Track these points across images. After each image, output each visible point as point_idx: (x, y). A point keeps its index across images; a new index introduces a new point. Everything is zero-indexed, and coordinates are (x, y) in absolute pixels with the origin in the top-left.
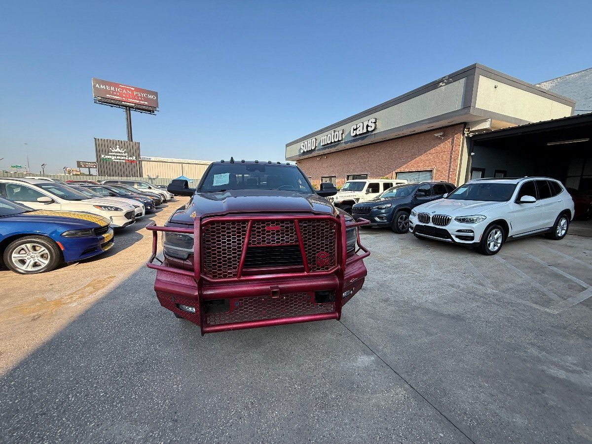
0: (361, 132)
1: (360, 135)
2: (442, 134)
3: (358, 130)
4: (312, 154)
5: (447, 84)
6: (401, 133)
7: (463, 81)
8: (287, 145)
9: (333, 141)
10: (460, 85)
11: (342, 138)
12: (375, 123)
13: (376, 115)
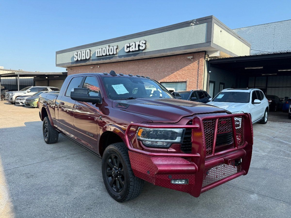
0: (134, 50)
1: (133, 51)
2: (192, 57)
3: (131, 48)
4: (86, 63)
5: (195, 24)
6: (164, 54)
7: (205, 25)
8: (58, 53)
9: (108, 54)
10: (204, 26)
11: (117, 52)
12: (145, 44)
13: (146, 38)
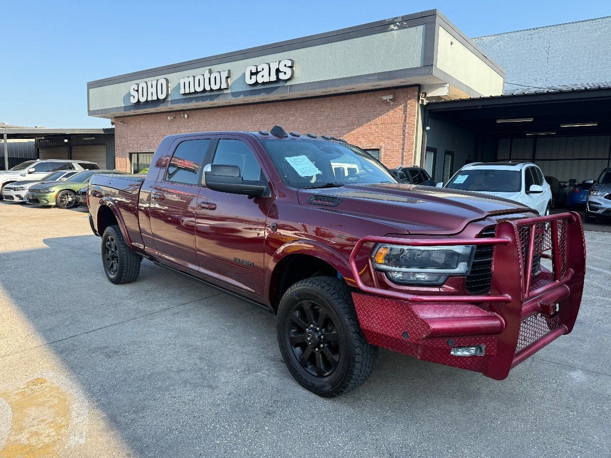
0: (266, 79)
1: (264, 83)
2: (391, 97)
3: (260, 75)
4: (158, 108)
5: (400, 28)
6: (332, 90)
7: (421, 28)
8: (91, 85)
9: (208, 88)
10: (418, 32)
11: (228, 85)
12: (291, 67)
13: (293, 54)
